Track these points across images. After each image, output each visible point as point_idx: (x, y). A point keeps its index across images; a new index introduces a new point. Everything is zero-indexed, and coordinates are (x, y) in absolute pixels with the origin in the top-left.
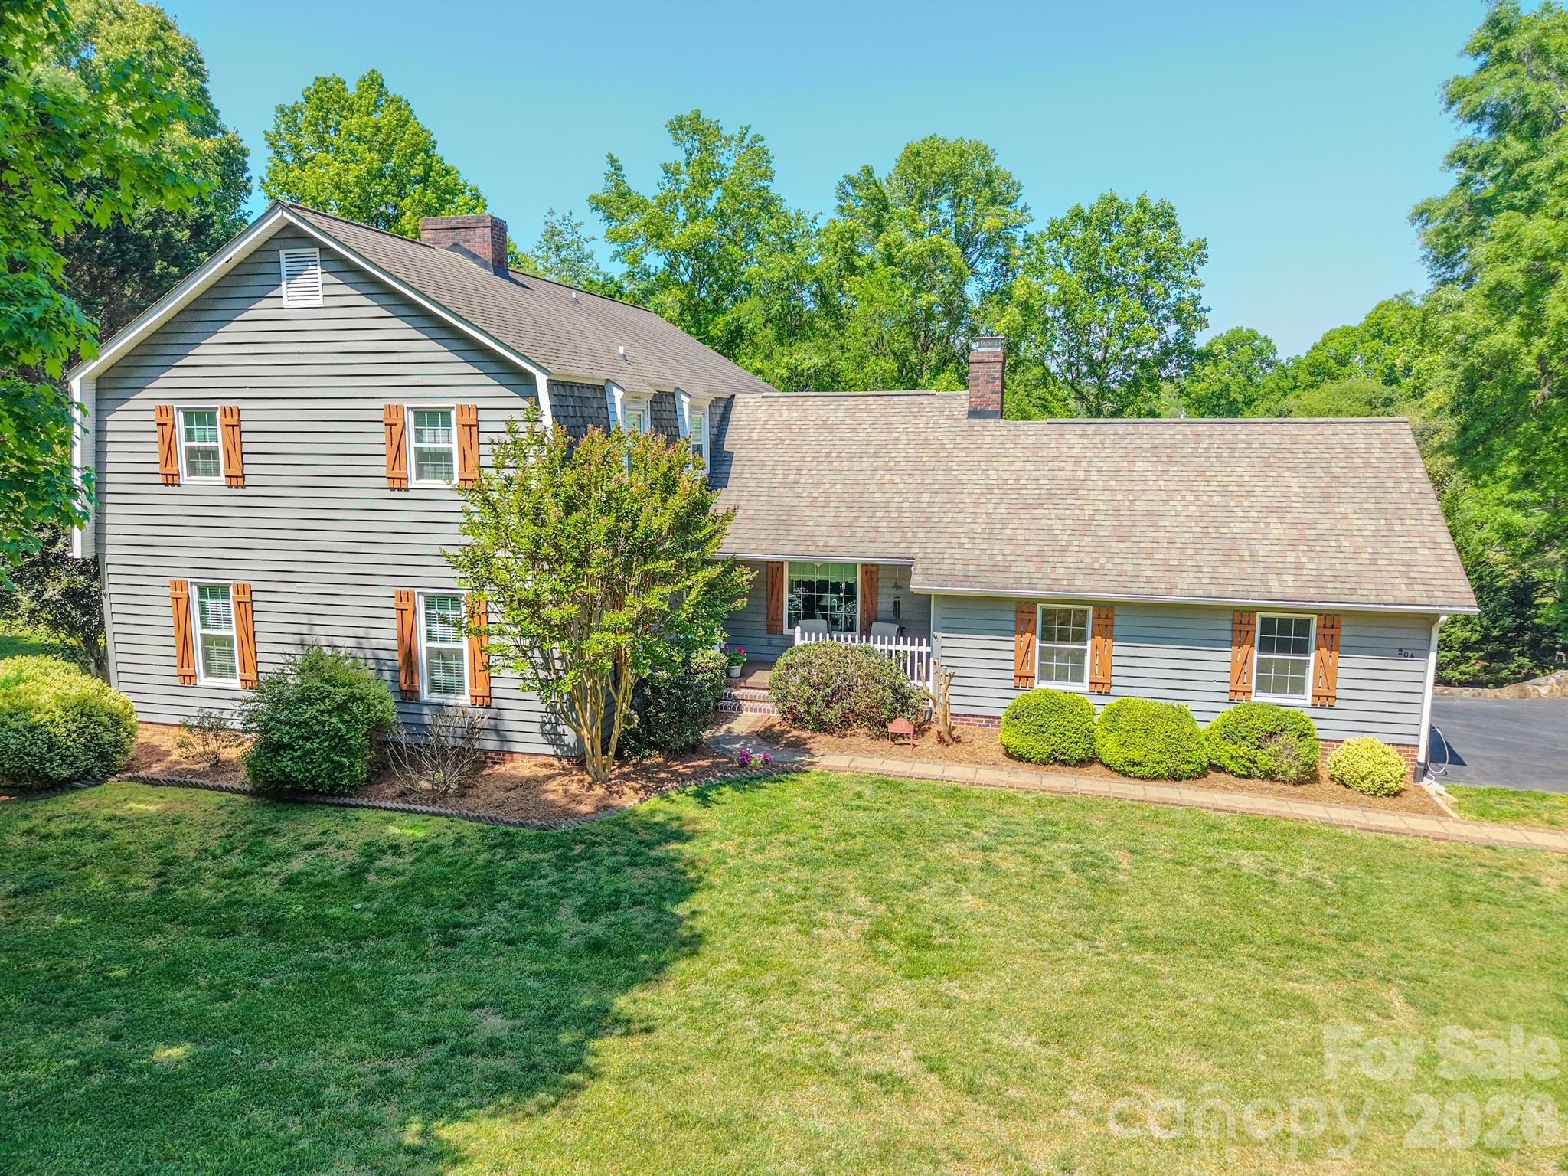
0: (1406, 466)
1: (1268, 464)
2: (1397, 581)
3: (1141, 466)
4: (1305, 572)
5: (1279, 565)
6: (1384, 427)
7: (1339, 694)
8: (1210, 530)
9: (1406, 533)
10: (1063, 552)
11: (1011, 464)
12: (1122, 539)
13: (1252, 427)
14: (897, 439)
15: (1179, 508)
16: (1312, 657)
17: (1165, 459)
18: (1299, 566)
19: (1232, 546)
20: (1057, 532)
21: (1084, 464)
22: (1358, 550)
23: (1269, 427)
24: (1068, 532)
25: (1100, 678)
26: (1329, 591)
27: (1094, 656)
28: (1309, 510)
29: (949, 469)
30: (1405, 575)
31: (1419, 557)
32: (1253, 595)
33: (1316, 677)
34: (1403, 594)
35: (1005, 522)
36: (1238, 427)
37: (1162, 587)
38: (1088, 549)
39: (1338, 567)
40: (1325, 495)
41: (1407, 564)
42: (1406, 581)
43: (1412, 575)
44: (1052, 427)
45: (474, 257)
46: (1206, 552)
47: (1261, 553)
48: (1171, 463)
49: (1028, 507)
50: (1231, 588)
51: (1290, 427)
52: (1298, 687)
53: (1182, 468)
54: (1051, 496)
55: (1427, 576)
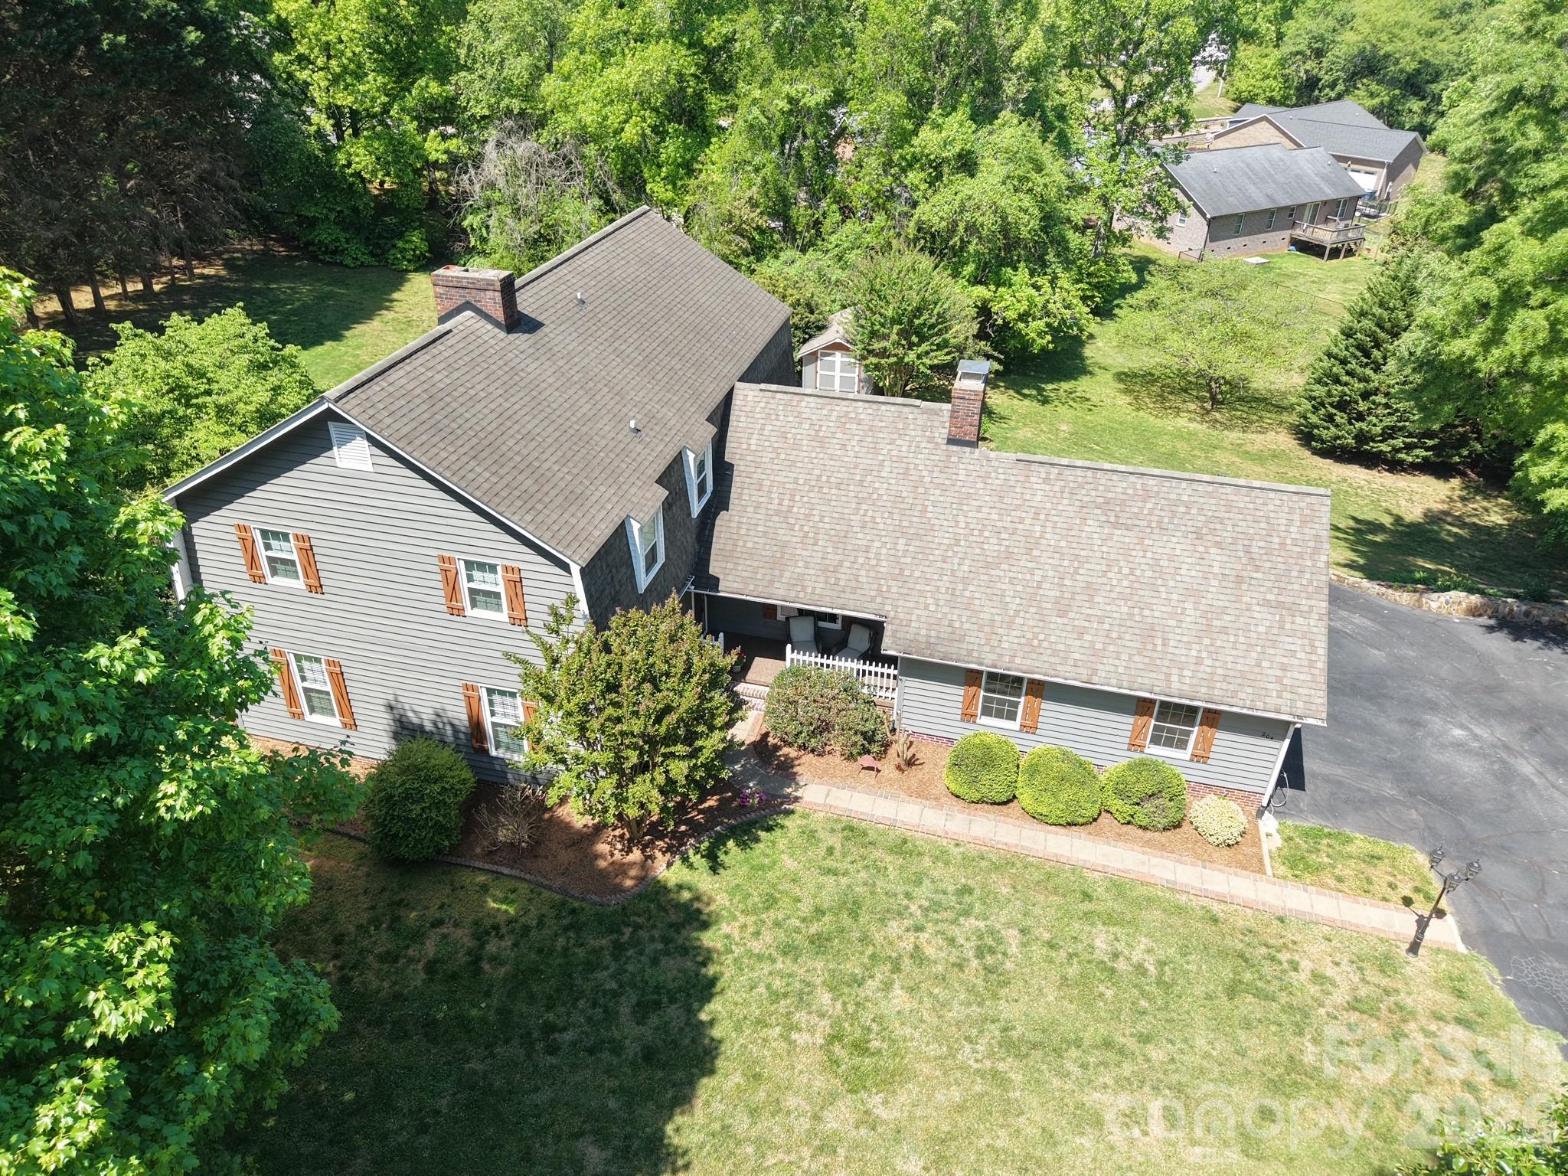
0: (1316, 551)
1: (1199, 536)
2: (1271, 686)
3: (1091, 526)
4: (1202, 668)
5: (1183, 659)
6: (1308, 499)
7: (1211, 755)
8: (1136, 611)
9: (1293, 634)
10: (1010, 624)
11: (979, 509)
12: (1062, 614)
13: (1195, 486)
14: (881, 465)
15: (1115, 582)
16: (1196, 729)
17: (1112, 519)
18: (1199, 662)
19: (1149, 632)
20: (1008, 599)
21: (1042, 517)
22: (1251, 647)
23: (1210, 488)
24: (1018, 601)
25: (1029, 723)
26: (1216, 692)
27: (1025, 708)
28: (1222, 597)
29: (924, 510)
30: (1279, 680)
31: (1296, 662)
32: (1156, 689)
33: (1196, 743)
34: (1272, 701)
35: (965, 581)
36: (1184, 485)
37: (1084, 673)
38: (1031, 623)
39: (1230, 666)
40: (1239, 580)
41: (1284, 668)
42: (1278, 687)
43: (1285, 681)
44: (1021, 465)
45: (487, 317)
46: (1127, 637)
47: (1172, 643)
48: (1116, 525)
49: (988, 566)
50: (1140, 680)
51: (1229, 489)
52: (1182, 745)
53: (1125, 532)
54: (1009, 555)
55: (1296, 683)
